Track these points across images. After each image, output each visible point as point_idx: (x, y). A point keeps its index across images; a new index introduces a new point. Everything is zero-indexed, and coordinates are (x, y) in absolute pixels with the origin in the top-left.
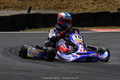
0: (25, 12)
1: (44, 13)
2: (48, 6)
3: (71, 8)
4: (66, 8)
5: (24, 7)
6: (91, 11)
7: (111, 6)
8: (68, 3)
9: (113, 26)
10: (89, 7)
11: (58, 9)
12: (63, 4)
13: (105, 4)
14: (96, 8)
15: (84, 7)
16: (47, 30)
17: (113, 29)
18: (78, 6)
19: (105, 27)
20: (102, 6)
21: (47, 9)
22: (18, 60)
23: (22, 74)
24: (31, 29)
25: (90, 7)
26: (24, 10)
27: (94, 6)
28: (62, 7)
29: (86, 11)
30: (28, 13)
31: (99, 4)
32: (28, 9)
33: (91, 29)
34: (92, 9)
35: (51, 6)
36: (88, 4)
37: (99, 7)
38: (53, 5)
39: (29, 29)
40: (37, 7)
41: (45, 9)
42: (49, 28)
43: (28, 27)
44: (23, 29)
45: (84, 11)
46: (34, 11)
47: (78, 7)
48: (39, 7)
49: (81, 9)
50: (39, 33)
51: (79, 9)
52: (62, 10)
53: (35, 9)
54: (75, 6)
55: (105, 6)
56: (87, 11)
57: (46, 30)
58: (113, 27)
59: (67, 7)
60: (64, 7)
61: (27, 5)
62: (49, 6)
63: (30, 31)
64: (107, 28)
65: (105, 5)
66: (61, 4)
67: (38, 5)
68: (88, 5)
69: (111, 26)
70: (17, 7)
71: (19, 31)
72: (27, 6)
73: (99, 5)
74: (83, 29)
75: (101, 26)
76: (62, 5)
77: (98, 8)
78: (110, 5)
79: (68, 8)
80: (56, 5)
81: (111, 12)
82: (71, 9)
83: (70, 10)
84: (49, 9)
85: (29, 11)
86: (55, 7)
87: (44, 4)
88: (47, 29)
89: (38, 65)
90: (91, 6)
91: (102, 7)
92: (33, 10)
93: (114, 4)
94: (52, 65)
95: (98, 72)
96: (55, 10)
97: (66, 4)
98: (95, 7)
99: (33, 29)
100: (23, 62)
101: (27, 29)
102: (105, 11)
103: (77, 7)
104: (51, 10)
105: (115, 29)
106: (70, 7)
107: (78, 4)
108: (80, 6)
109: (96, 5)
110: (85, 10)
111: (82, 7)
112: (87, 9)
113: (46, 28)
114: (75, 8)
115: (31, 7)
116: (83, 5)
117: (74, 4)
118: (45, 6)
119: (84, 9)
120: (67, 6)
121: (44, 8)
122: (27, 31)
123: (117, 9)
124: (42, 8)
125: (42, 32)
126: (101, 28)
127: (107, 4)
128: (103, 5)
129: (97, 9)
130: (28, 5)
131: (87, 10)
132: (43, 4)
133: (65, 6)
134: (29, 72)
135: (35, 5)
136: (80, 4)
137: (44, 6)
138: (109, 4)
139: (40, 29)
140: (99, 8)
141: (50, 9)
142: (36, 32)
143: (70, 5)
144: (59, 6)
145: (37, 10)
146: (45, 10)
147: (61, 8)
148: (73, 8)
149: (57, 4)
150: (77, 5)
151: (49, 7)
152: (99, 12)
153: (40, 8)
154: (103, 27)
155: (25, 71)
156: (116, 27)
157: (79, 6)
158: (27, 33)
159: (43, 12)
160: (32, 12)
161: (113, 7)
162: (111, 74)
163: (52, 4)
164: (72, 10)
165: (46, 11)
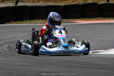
16: (32, 22)
17: (98, 20)
19: (91, 19)
24: (16, 22)
30: (15, 5)
33: (76, 21)
39: (14, 21)
44: (8, 22)
57: (30, 23)
63: (14, 24)
64: (93, 19)
69: (96, 18)
74: (67, 21)
99: (18, 22)
105: (100, 20)
113: (31, 20)
122: (12, 24)
125: (26, 24)
126: (86, 20)
139: (25, 22)
154: (88, 19)
156: (101, 18)
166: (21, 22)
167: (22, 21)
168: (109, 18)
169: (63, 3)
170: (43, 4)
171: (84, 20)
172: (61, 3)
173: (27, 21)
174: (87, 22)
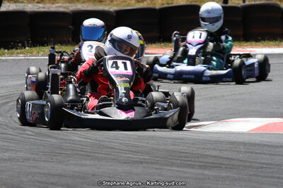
166: (10, 51)
167: (12, 48)
169: (114, 6)
170: (64, 8)
171: (166, 47)
172: (109, 4)
173: (25, 48)
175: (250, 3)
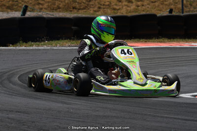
0: (18, 14)
1: (50, 16)
2: (55, 5)
3: (93, 8)
4: (85, 9)
5: (16, 6)
6: (126, 13)
7: (158, 6)
8: (87, 1)
9: (161, 38)
10: (122, 8)
11: (71, 9)
12: (80, 2)
13: (148, 2)
14: (134, 9)
15: (115, 7)
16: (54, 45)
17: (161, 42)
18: (104, 5)
19: (148, 40)
20: (143, 5)
21: (53, 9)
22: (5, 93)
23: (11, 116)
24: (26, 42)
25: (124, 7)
26: (15, 11)
27: (130, 4)
28: (78, 6)
29: (117, 13)
31: (139, 1)
32: (22, 10)
34: (127, 10)
35: (60, 4)
36: (120, 1)
37: (138, 6)
38: (64, 4)
39: (23, 42)
40: (37, 6)
41: (51, 9)
42: (57, 41)
43: (22, 40)
44: (14, 42)
45: (115, 13)
46: (32, 13)
47: (104, 7)
48: (41, 6)
49: (108, 10)
50: (40, 50)
51: (106, 9)
52: (78, 11)
53: (33, 10)
54: (99, 5)
55: (148, 6)
56: (119, 14)
57: (52, 45)
58: (161, 40)
59: (86, 7)
60: (81, 6)
61: (21, 3)
62: (57, 4)
63: (26, 47)
64: (152, 40)
65: (148, 4)
66: (76, 2)
67: (39, 4)
68: (120, 4)
69: (157, 39)
70: (5, 6)
71: (7, 46)
72: (20, 5)
73: (139, 3)
75: (143, 38)
76: (78, 3)
77: (136, 8)
78: (157, 4)
79: (89, 9)
80: (68, 3)
81: (158, 15)
82: (93, 10)
83: (92, 12)
84: (56, 10)
85: (24, 13)
86: (66, 6)
87: (48, 2)
88: (53, 42)
89: (38, 102)
90: (125, 5)
91: (143, 7)
92: (30, 11)
93: (163, 1)
94: (62, 103)
95: (136, 113)
96: (67, 11)
97: (84, 2)
98: (133, 7)
99: (30, 43)
100: (13, 97)
101: (21, 42)
102: (148, 13)
103: (102, 7)
104: (60, 11)
105: (164, 42)
106: (91, 7)
107: (105, 2)
108: (108, 5)
109: (134, 4)
110: (116, 11)
111: (112, 7)
112: (119, 9)
113: (52, 40)
114: (99, 8)
115: (26, 7)
116: (113, 4)
117: (98, 2)
118: (51, 5)
119: (114, 9)
120: (86, 5)
121: (49, 9)
122: (21, 46)
123: (169, 10)
124: (45, 9)
125: (45, 47)
126: (142, 42)
127: (152, 2)
128: (145, 3)
129: (136, 10)
130: (23, 3)
131: (119, 11)
132: (46, 2)
133: (83, 5)
134: (24, 112)
135: (33, 4)
136: (108, 2)
137: (48, 5)
138: (155, 2)
139: (43, 43)
140: (139, 8)
141: (58, 10)
142: (34, 47)
143: (91, 3)
144: (74, 5)
145: (37, 11)
146: (50, 11)
147: (76, 9)
148: (96, 9)
149: (70, 2)
150: (102, 3)
151: (58, 6)
152: (139, 14)
153: (41, 9)
154: (146, 40)
155: (17, 112)
156: (166, 40)
157: (106, 5)
158: (20, 50)
159: (46, 14)
160: (29, 14)
161: (161, 6)
162: (158, 117)
163: (62, 2)
164: (95, 11)
165: (51, 13)
168: (179, 40)
171: (139, 42)
173: (44, 41)
174: (146, 46)
175: (187, 14)
